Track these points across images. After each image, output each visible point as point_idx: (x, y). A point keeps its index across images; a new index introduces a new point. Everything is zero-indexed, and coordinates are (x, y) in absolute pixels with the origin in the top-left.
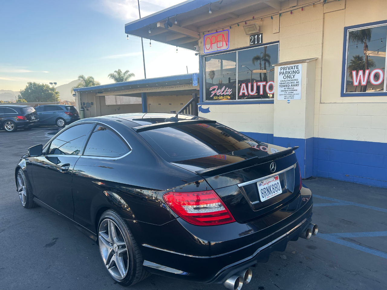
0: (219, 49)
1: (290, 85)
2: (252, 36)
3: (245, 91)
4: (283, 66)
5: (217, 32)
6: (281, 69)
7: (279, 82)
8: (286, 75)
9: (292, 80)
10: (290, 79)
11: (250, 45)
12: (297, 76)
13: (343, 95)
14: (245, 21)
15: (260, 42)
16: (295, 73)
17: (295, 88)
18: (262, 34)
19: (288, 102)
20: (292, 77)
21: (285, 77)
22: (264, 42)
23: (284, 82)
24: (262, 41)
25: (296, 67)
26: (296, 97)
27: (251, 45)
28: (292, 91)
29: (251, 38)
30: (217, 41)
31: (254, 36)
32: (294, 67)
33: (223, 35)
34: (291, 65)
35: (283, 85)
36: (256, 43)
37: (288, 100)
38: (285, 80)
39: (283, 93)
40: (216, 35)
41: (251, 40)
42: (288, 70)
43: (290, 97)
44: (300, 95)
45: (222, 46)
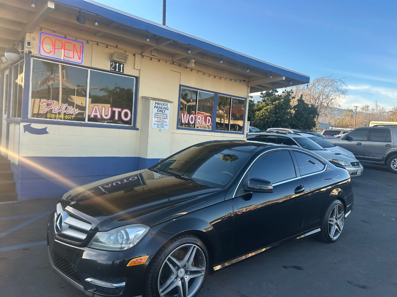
0: (67, 59)
1: (162, 117)
2: (113, 62)
3: (98, 114)
4: (157, 102)
5: (65, 38)
6: (155, 104)
7: (154, 114)
8: (159, 109)
9: (163, 114)
10: (162, 113)
11: (110, 70)
12: (167, 112)
13: (178, 128)
14: (98, 42)
15: (121, 71)
16: (165, 109)
17: (165, 120)
18: (123, 65)
19: (159, 130)
20: (163, 111)
21: (158, 111)
22: (125, 73)
23: (158, 114)
24: (123, 71)
25: (166, 105)
26: (166, 127)
27: (112, 70)
28: (163, 123)
29: (112, 64)
30: (65, 49)
31: (116, 63)
32: (165, 104)
33: (74, 45)
34: (163, 103)
35: (157, 116)
36: (117, 70)
37: (160, 129)
38: (158, 113)
39: (156, 123)
40: (64, 40)
41: (111, 66)
42: (160, 106)
43: (161, 127)
44: (168, 126)
45: (72, 57)
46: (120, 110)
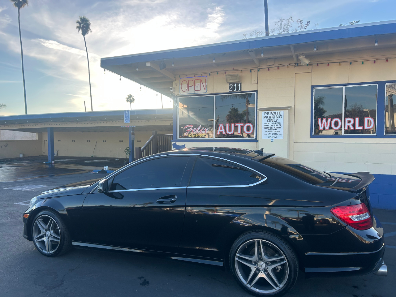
0: (196, 92)
1: (274, 127)
2: (231, 84)
3: (223, 131)
4: (267, 112)
5: (195, 76)
6: (265, 114)
7: (263, 124)
8: (270, 119)
9: (275, 123)
10: (273, 122)
11: (229, 91)
12: (279, 120)
13: (312, 137)
14: (225, 71)
15: (239, 90)
16: (278, 118)
17: (278, 130)
18: (241, 83)
19: (272, 141)
20: (275, 120)
21: (269, 121)
22: (243, 90)
23: (268, 125)
24: (241, 89)
25: (278, 113)
26: (279, 138)
27: (231, 91)
28: (276, 132)
29: (230, 86)
30: (195, 85)
31: (234, 84)
32: (276, 113)
33: (201, 80)
34: (274, 111)
35: (267, 127)
36: (235, 90)
37: (272, 140)
38: (269, 123)
39: (267, 133)
40: (194, 79)
41: (230, 87)
42: (271, 115)
43: (273, 137)
44: (283, 135)
45: (200, 89)
46: (242, 125)
